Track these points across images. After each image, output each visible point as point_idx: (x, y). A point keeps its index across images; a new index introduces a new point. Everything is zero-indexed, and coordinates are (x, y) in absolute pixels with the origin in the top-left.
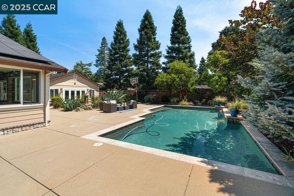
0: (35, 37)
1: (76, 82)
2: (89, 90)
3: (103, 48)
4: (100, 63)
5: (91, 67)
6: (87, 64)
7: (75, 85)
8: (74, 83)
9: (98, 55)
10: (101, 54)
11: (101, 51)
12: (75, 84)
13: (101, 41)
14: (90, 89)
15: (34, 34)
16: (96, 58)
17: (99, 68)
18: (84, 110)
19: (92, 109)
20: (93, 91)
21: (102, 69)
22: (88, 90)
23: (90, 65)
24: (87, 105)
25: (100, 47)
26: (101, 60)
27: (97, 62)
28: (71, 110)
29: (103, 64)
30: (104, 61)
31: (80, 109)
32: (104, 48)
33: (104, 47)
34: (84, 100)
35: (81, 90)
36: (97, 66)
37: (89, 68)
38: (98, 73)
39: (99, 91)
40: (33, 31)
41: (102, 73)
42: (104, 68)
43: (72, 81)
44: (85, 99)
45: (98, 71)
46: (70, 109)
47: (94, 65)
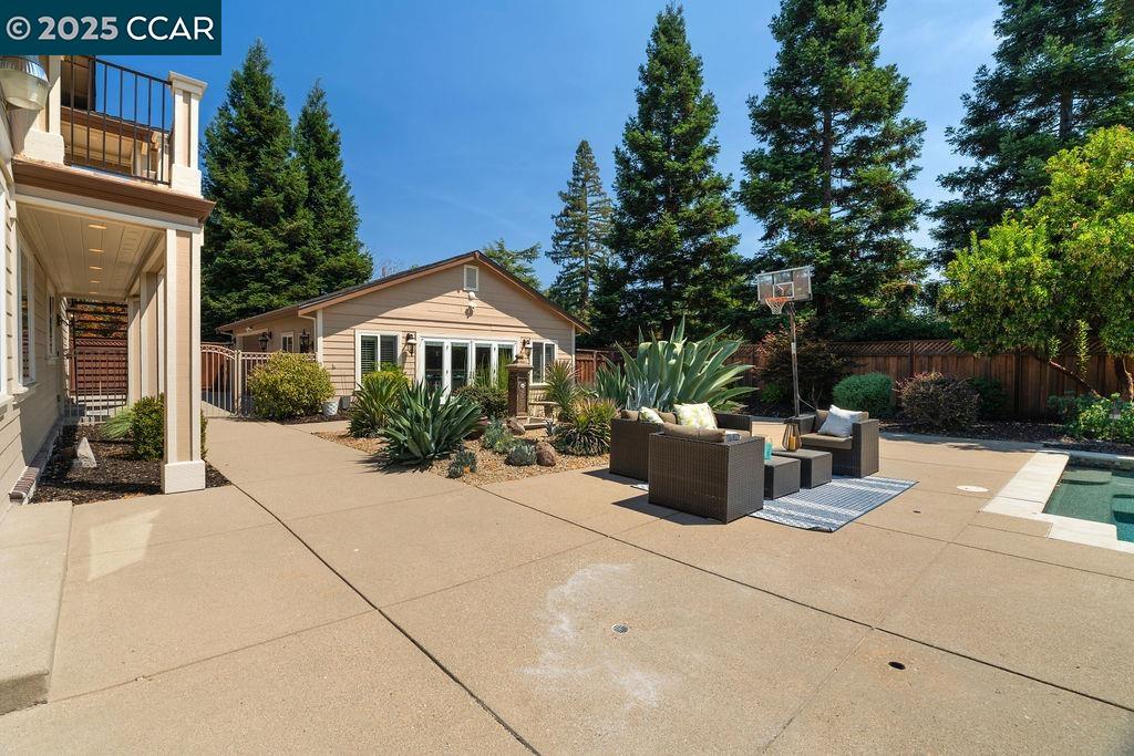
0: (334, 139)
1: (472, 304)
2: (531, 346)
3: (580, 184)
4: (569, 246)
5: (535, 264)
6: (521, 253)
7: (470, 320)
8: (464, 309)
9: (562, 215)
10: (573, 208)
11: (573, 198)
12: (469, 312)
13: (572, 158)
14: (535, 338)
15: (331, 126)
16: (553, 229)
17: (566, 264)
18: (508, 462)
19: (559, 458)
20: (550, 349)
21: (574, 270)
22: (524, 343)
23: (530, 254)
24: (521, 426)
25: (569, 184)
26: (571, 233)
27: (557, 244)
28: (422, 463)
29: (578, 248)
30: (584, 236)
31: (479, 456)
32: (584, 185)
33: (583, 180)
34: (505, 391)
35: (494, 342)
36: (556, 260)
37: (528, 266)
38: (563, 285)
39: (576, 352)
40: (330, 116)
41: (577, 286)
42: (583, 264)
43: (456, 301)
44: (513, 390)
45: (559, 279)
46: (418, 454)
47: (547, 254)
